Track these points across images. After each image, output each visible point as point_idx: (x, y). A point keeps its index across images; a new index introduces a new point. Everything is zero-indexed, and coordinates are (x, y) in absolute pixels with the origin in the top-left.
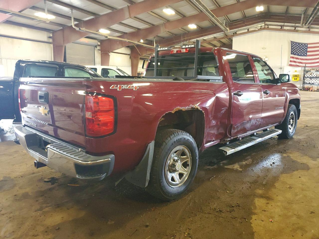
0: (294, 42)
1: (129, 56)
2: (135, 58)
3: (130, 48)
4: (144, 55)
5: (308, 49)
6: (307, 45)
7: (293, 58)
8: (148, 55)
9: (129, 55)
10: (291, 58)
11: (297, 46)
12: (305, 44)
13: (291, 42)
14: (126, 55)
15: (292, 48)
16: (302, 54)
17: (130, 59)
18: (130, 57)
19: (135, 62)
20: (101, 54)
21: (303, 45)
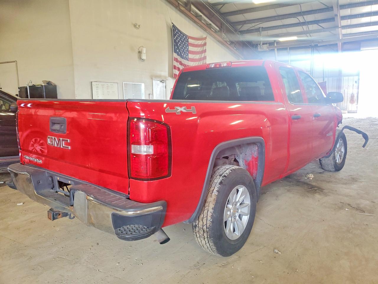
0: (176, 28)
5: (189, 47)
6: (188, 39)
7: (176, 60)
10: (174, 60)
11: (179, 36)
12: (186, 36)
13: (174, 26)
15: (175, 39)
16: (185, 56)
21: (185, 37)
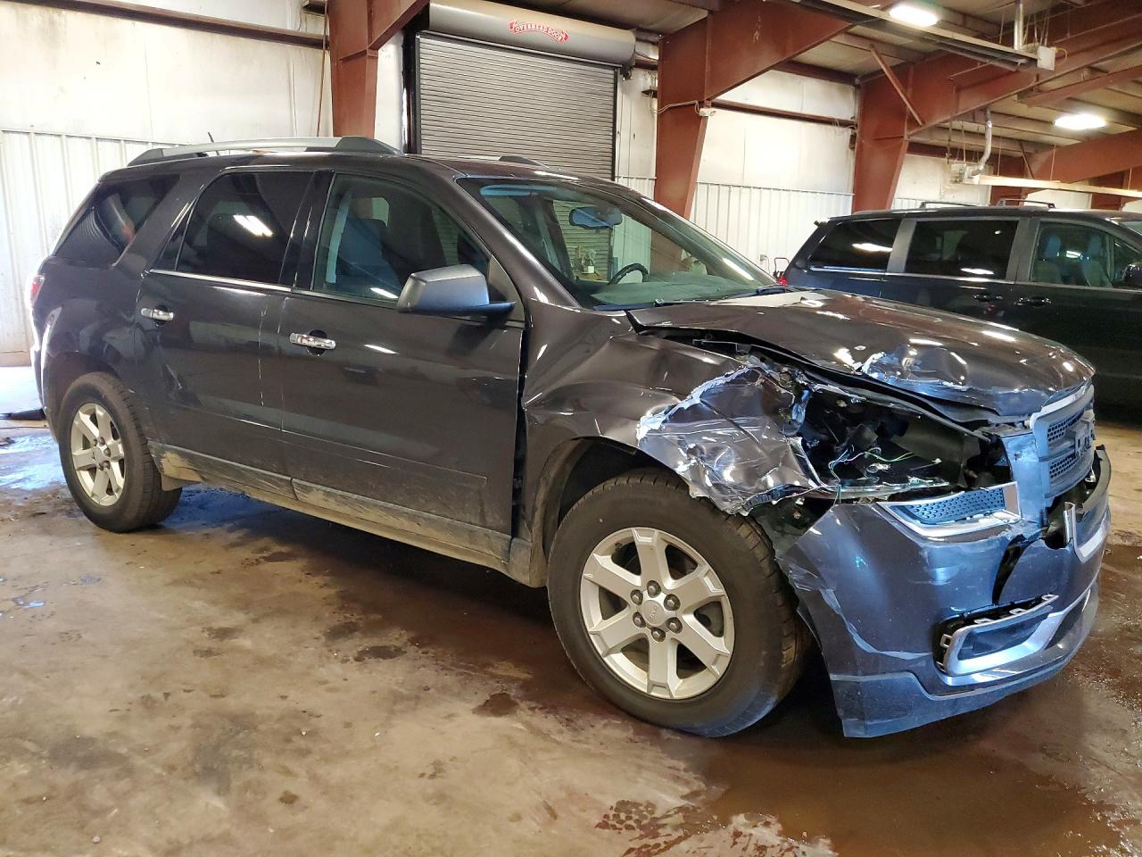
1: (848, 132)
2: (879, 140)
3: (857, 87)
4: (937, 121)
8: (964, 117)
9: (843, 124)
14: (829, 127)
17: (853, 148)
18: (853, 138)
19: (878, 163)
20: (660, 116)
